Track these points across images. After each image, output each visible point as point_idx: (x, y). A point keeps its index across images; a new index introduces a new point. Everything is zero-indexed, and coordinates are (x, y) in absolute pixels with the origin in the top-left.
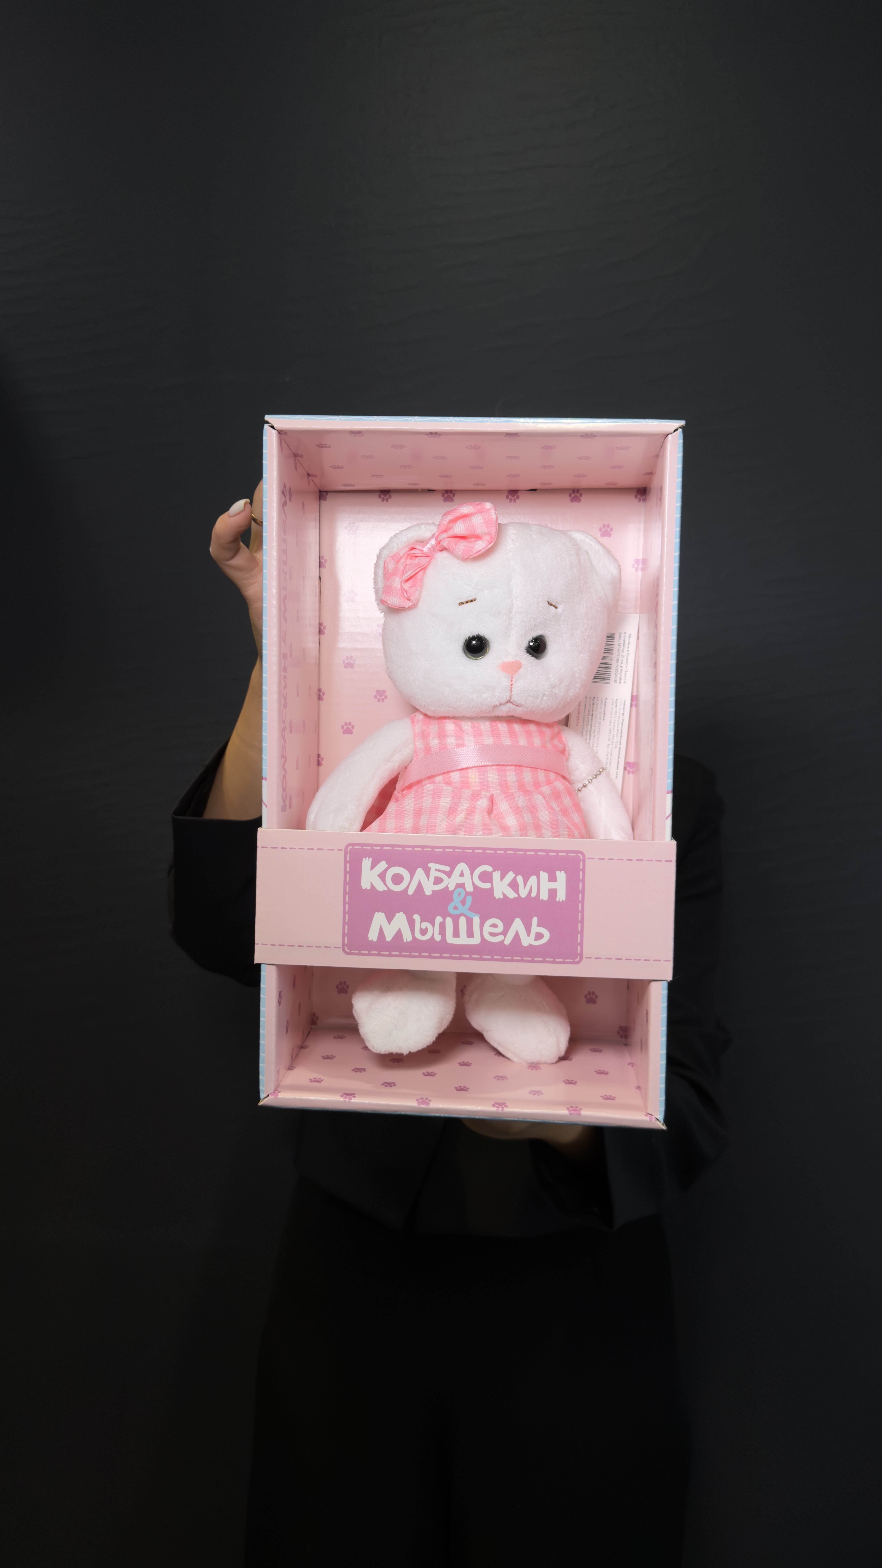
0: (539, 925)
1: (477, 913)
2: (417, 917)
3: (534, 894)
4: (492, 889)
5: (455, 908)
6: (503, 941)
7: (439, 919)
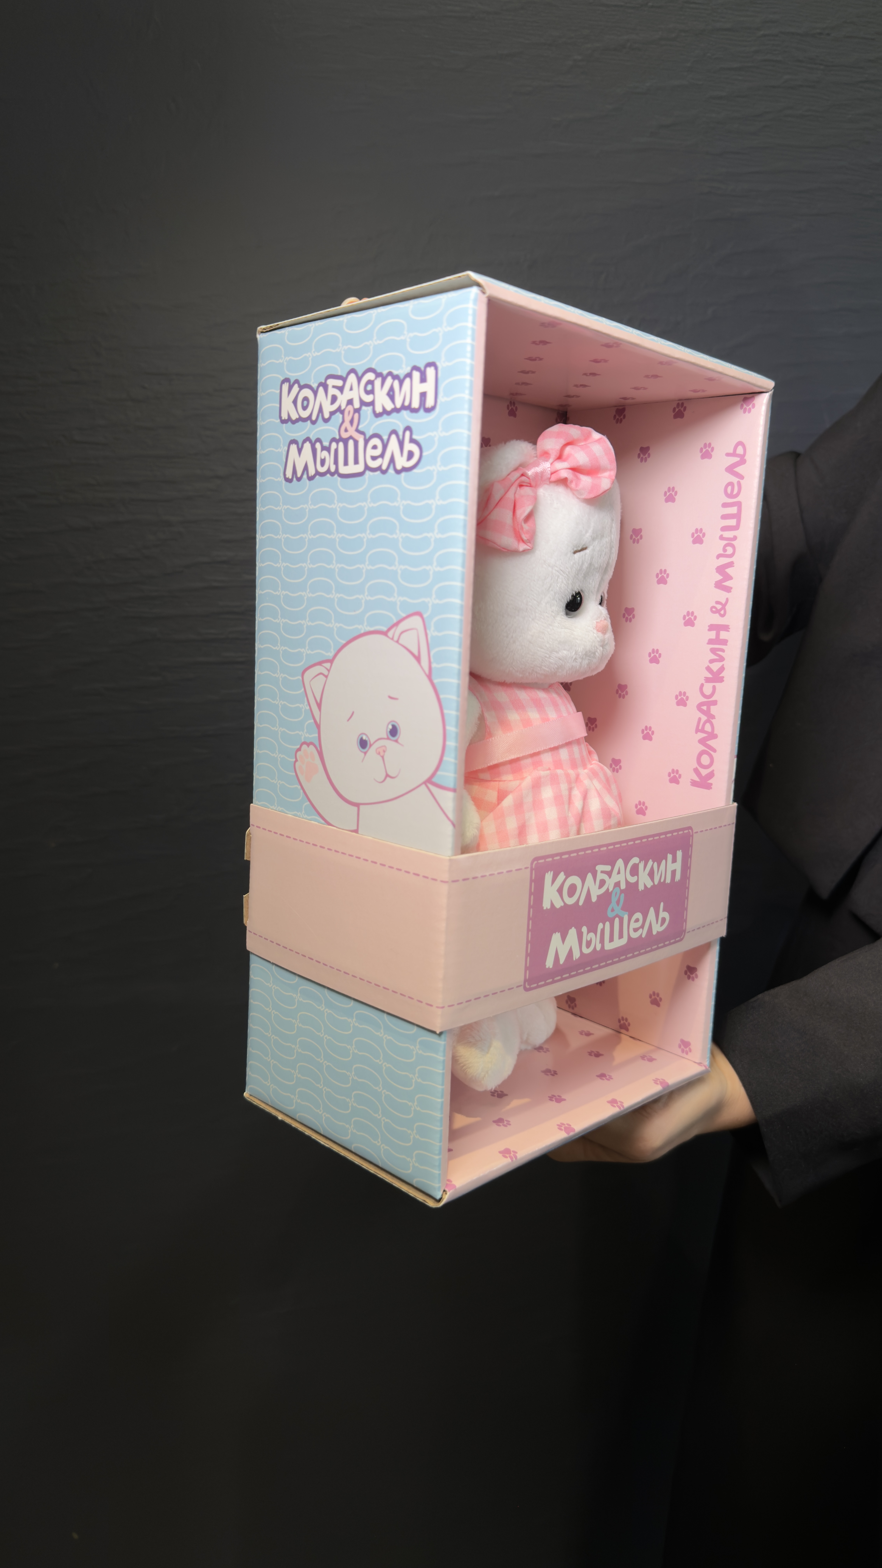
0: (664, 910)
1: (626, 911)
2: (584, 929)
3: (662, 880)
4: (637, 882)
5: (613, 910)
6: (641, 935)
7: (600, 926)
